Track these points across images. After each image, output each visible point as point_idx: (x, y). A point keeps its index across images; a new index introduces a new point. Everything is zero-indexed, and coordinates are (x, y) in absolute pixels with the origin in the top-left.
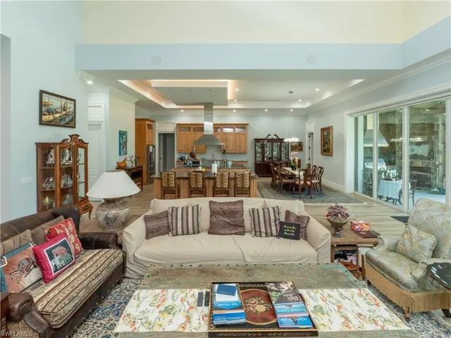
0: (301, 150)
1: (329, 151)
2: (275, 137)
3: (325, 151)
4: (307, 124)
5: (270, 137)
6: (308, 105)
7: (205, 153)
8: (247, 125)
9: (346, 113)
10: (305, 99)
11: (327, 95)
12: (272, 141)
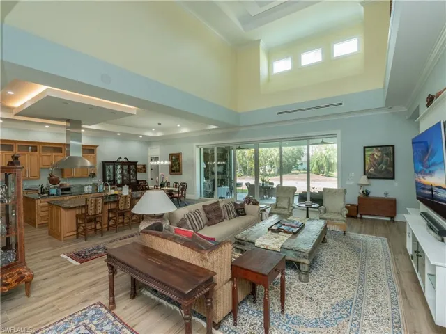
0: (145, 171)
1: (179, 171)
2: (125, 161)
3: (173, 171)
4: (149, 149)
5: (121, 160)
6: (159, 134)
7: (39, 178)
8: (96, 147)
9: (195, 144)
10: (157, 130)
11: (184, 130)
12: (122, 163)
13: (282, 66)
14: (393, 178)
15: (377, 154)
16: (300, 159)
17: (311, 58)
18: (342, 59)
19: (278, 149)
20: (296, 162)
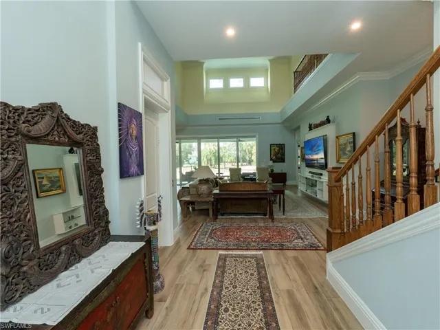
13: (216, 83)
14: (284, 162)
15: (277, 149)
16: (191, 153)
17: (236, 83)
18: (255, 89)
19: (217, 143)
20: (187, 156)
